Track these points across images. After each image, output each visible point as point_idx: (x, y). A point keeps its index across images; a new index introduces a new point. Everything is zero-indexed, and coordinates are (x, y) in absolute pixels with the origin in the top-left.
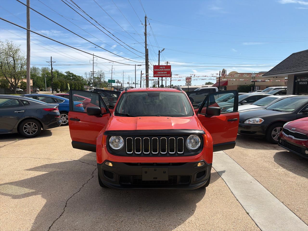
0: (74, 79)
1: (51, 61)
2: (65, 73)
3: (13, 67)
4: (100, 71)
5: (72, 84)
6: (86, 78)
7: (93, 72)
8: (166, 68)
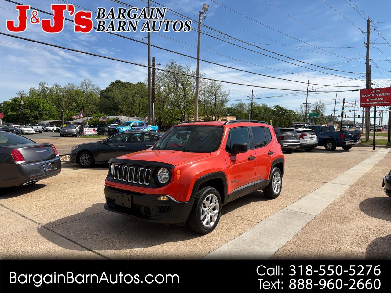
0: (283, 114)
1: (252, 95)
2: (273, 107)
3: (215, 105)
4: (318, 102)
5: (277, 121)
6: (301, 112)
7: (306, 104)
8: (381, 93)
